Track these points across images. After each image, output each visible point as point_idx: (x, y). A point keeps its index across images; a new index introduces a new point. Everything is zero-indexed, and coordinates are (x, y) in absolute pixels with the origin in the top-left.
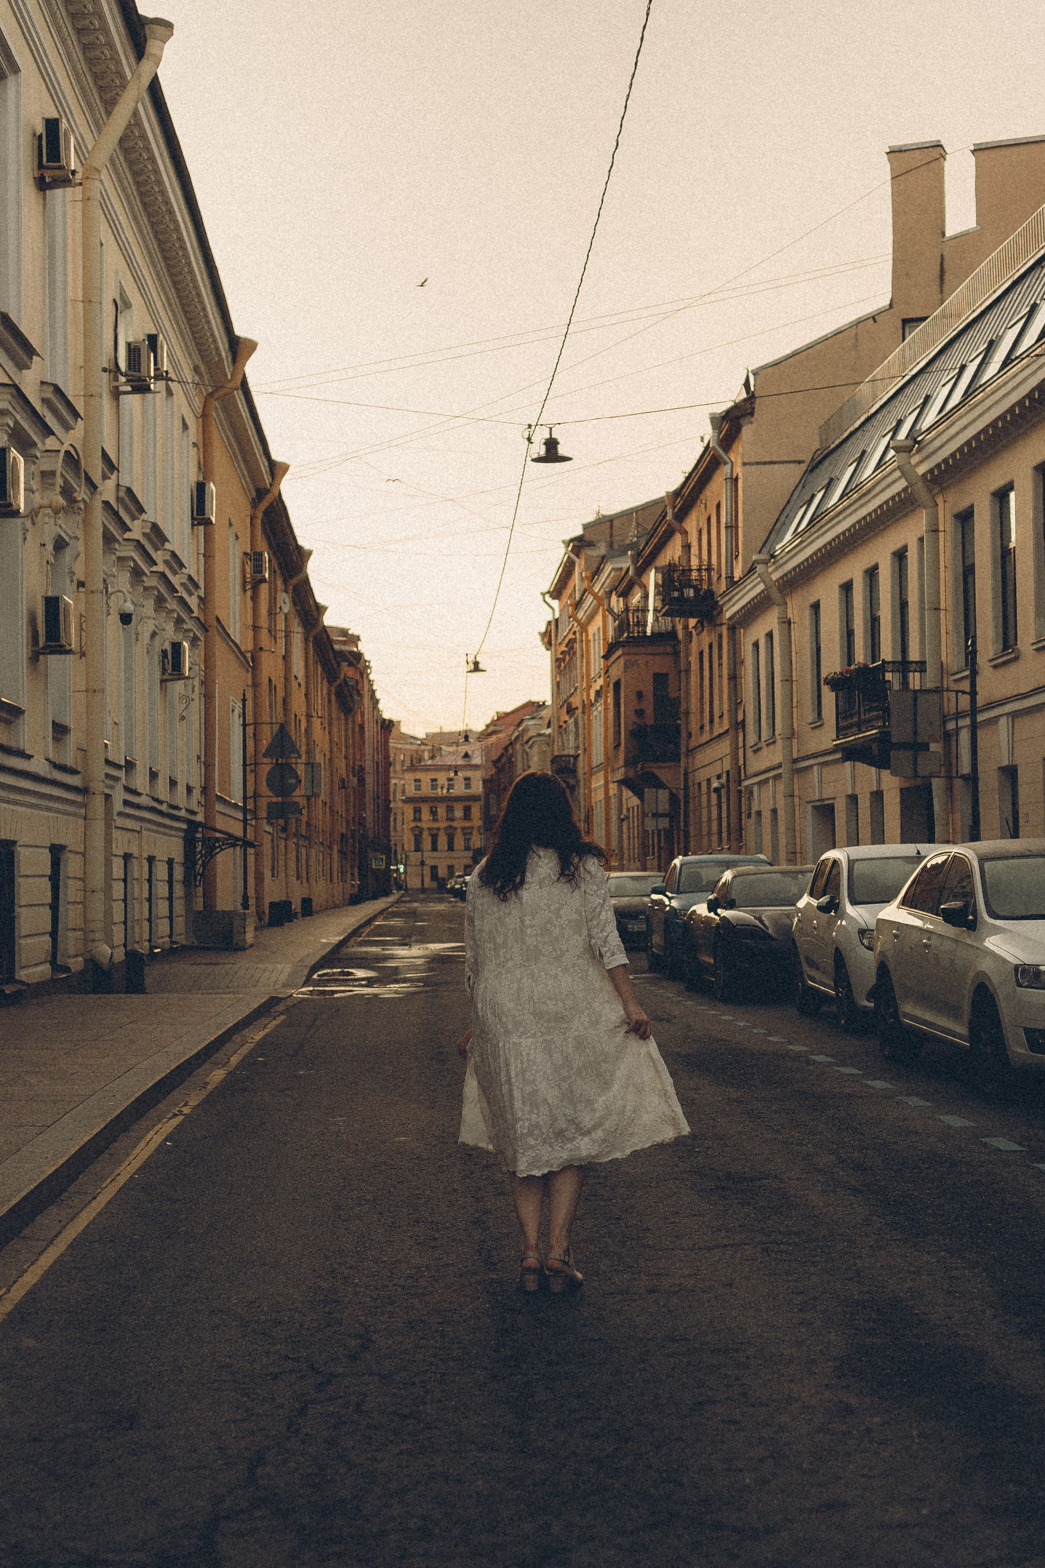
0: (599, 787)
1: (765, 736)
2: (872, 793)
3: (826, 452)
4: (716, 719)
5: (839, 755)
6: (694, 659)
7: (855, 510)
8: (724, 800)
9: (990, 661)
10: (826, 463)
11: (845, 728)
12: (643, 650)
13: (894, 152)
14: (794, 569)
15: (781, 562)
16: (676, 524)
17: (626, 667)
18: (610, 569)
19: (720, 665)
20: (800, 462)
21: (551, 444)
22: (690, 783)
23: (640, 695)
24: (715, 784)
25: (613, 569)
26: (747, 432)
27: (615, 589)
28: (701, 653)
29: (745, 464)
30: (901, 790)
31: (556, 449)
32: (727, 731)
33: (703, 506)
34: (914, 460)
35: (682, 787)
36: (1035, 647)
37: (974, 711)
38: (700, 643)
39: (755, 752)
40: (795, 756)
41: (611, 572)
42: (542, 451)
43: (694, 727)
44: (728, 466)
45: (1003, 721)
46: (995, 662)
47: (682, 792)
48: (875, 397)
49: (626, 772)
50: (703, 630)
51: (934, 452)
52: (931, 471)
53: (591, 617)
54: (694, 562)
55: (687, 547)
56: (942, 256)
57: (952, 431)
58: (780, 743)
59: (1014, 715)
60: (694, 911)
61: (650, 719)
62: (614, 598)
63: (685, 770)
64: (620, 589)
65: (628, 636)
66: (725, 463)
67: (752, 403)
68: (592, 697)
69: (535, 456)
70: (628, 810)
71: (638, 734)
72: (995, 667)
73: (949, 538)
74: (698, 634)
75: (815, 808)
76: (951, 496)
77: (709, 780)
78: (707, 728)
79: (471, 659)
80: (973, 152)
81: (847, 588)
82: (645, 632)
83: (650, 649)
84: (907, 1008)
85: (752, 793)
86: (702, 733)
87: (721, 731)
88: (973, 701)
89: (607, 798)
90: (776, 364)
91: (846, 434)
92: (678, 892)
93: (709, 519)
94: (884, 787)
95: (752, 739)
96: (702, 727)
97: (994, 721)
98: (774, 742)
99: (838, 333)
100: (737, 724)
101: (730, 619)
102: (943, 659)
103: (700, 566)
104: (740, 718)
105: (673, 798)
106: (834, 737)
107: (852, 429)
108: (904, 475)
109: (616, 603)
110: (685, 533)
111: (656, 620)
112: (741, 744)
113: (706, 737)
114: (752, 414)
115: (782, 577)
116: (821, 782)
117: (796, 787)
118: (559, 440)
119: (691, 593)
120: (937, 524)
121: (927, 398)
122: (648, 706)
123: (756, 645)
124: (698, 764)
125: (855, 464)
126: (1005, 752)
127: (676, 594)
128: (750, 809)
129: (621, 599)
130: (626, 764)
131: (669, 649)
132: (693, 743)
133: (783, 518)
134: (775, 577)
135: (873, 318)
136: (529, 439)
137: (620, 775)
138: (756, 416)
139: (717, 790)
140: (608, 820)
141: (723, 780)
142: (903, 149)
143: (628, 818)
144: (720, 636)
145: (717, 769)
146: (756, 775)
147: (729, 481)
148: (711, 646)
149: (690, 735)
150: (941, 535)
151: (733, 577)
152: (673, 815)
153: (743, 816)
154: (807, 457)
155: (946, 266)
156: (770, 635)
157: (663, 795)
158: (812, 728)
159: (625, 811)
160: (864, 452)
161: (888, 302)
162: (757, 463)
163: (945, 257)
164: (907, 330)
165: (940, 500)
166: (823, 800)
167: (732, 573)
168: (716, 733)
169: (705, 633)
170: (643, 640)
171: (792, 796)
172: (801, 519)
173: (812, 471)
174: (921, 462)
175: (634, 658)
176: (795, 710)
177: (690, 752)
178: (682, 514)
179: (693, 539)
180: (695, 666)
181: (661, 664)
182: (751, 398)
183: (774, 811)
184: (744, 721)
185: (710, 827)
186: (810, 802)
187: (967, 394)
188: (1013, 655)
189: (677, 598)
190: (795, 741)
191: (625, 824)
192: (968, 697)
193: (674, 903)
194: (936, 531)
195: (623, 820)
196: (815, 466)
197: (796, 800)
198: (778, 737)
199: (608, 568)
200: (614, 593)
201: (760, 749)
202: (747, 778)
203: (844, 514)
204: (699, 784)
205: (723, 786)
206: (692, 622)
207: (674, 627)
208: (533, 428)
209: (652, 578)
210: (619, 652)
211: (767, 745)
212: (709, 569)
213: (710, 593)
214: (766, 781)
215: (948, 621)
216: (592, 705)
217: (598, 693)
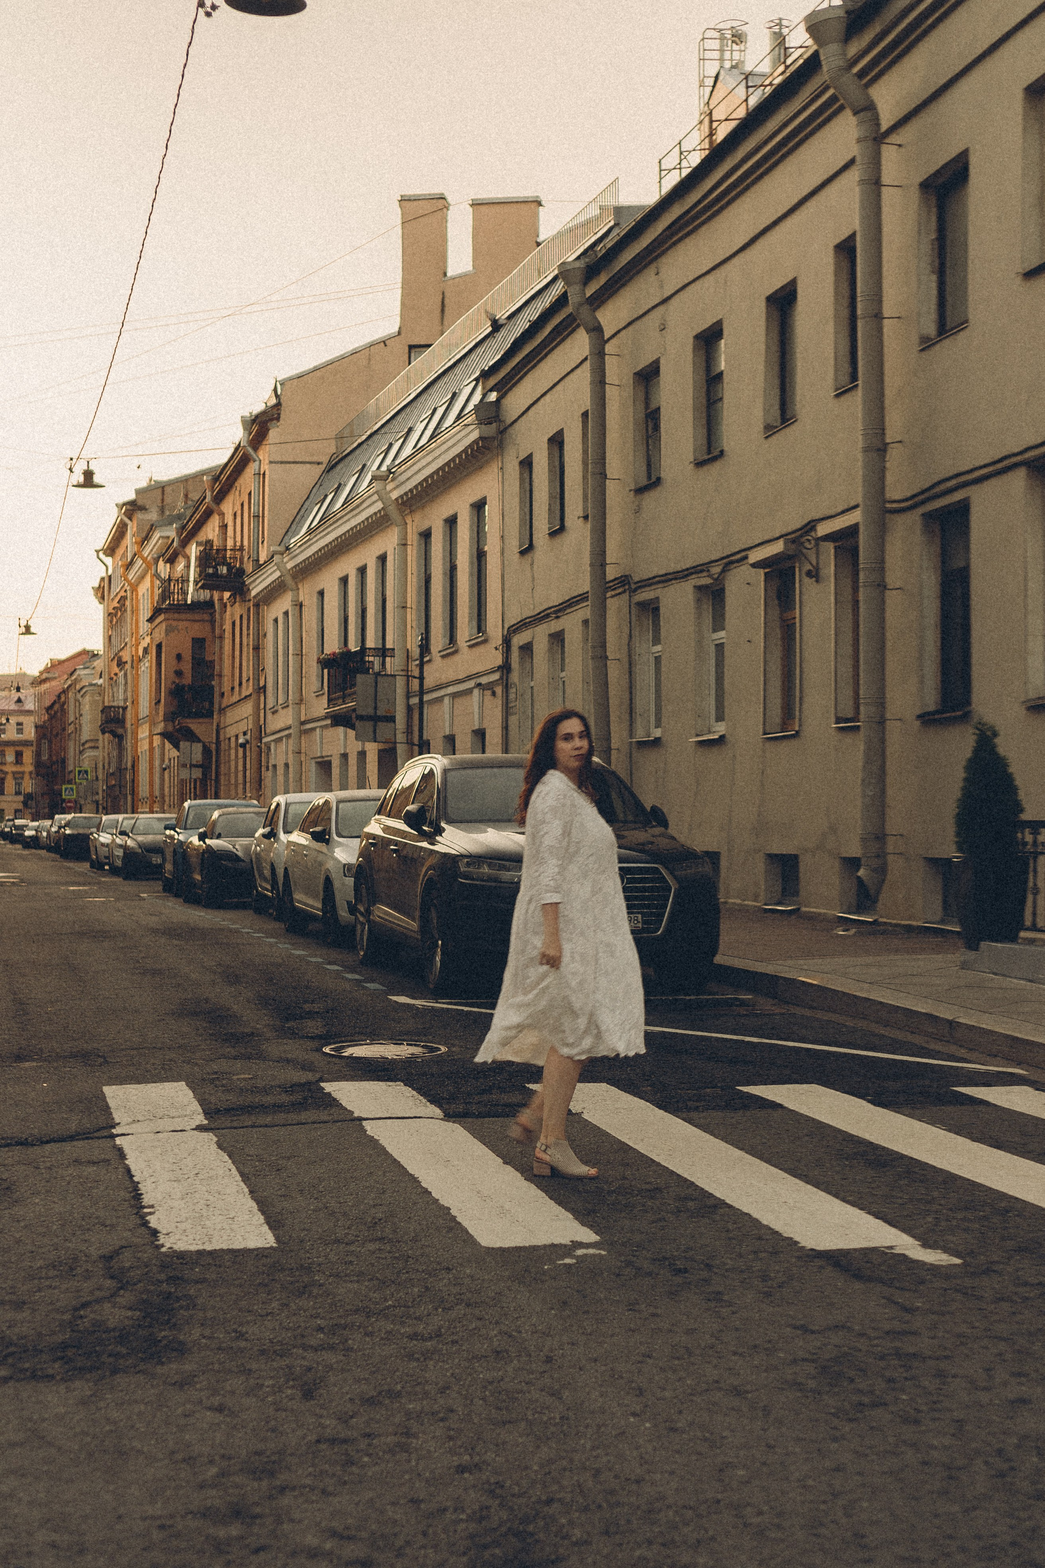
0: (144, 739)
1: (280, 702)
2: (359, 752)
3: (340, 457)
4: (244, 681)
5: (329, 722)
6: (227, 627)
7: (349, 520)
8: (248, 754)
9: (440, 652)
10: (339, 467)
11: (335, 699)
12: (183, 616)
13: (404, 200)
14: (304, 561)
15: (295, 553)
16: (214, 506)
17: (167, 632)
18: (158, 535)
19: (248, 635)
20: (319, 463)
21: (88, 475)
22: (222, 737)
23: (179, 657)
24: (241, 741)
25: (160, 537)
26: (273, 435)
27: (163, 555)
28: (234, 624)
29: (271, 462)
30: (380, 751)
31: (92, 478)
32: (250, 695)
33: (237, 493)
34: (389, 487)
35: (214, 741)
36: (468, 644)
37: (422, 692)
38: (232, 615)
39: (273, 713)
40: (303, 719)
41: (159, 539)
42: (81, 479)
43: (226, 688)
44: (257, 463)
45: (446, 700)
46: (445, 653)
47: (214, 746)
48: (378, 417)
49: (166, 726)
50: (235, 602)
51: (403, 483)
52: (401, 497)
53: (142, 577)
54: (230, 543)
55: (224, 527)
56: (443, 293)
57: (416, 468)
58: (291, 706)
59: (454, 696)
60: (191, 842)
61: (187, 680)
62: (161, 563)
63: (218, 726)
64: (167, 556)
65: (169, 604)
66: (255, 461)
67: (278, 409)
68: (141, 653)
69: (75, 483)
70: (170, 760)
71: (177, 692)
72: (443, 657)
73: (415, 552)
74: (232, 606)
75: (316, 763)
76: (417, 516)
77: (237, 736)
78: (237, 689)
79: (23, 623)
80: (472, 205)
81: (344, 580)
82: (186, 601)
83: (189, 616)
84: (297, 896)
85: (269, 749)
86: (232, 695)
87: (248, 694)
88: (421, 685)
89: (151, 749)
90: (300, 377)
91: (355, 445)
92: (185, 829)
93: (242, 505)
94: (366, 749)
95: (270, 703)
96: (233, 688)
97: (440, 700)
98: (288, 706)
99: (354, 353)
100: (260, 689)
101: (255, 597)
102: (409, 647)
103: (235, 545)
104: (262, 684)
105: (206, 751)
106: (326, 706)
107: (359, 441)
108: (381, 499)
109: (163, 569)
110: (222, 514)
111: (196, 590)
112: (262, 706)
113: (236, 698)
114: (278, 419)
115: (295, 567)
116: (322, 743)
117: (303, 745)
118: (95, 471)
119: (224, 570)
120: (406, 539)
121: (410, 430)
122: (187, 667)
123: (276, 620)
124: (229, 721)
125: (357, 475)
126: (447, 724)
127: (211, 571)
128: (268, 762)
129: (168, 565)
130: (166, 719)
131: (206, 617)
132: (225, 702)
133: (301, 513)
134: (289, 566)
135: (384, 342)
136: (71, 470)
137: (160, 728)
138: (281, 421)
139: (243, 746)
140: (151, 768)
141: (248, 737)
142: (412, 198)
143: (169, 767)
144: (249, 609)
145: (243, 727)
146: (273, 734)
147: (257, 476)
148: (241, 617)
149: (222, 695)
150: (409, 548)
151: (258, 560)
152: (205, 767)
153: (263, 769)
154: (325, 459)
155: (447, 301)
156: (286, 613)
157: (198, 748)
158: (317, 696)
159: (167, 761)
160: (364, 466)
161: (397, 329)
162: (282, 463)
163: (447, 295)
164: (412, 355)
165: (409, 520)
166: (323, 757)
167: (258, 557)
168: (243, 696)
169: (237, 604)
170: (183, 608)
171: (300, 753)
172: (313, 517)
173: (328, 472)
174: (395, 489)
175: (174, 623)
176: (304, 679)
177: (222, 710)
178: (219, 498)
179: (229, 520)
180: (228, 635)
181: (198, 630)
182: (278, 405)
183: (287, 765)
184: (265, 687)
185: (236, 776)
186: (315, 758)
187: (432, 437)
188: (453, 650)
189: (212, 574)
190: (303, 706)
191: (166, 772)
192: (417, 680)
193: (181, 837)
194: (405, 545)
195: (165, 769)
196: (331, 467)
197: (303, 755)
198: (290, 702)
199: (157, 535)
200: (161, 559)
201: (276, 711)
202: (266, 735)
203: (340, 522)
204: (229, 739)
205: (247, 742)
206: (227, 595)
207: (212, 596)
208: (74, 460)
209: (193, 550)
210: (161, 618)
211: (283, 708)
212: (242, 549)
213: (241, 572)
214: (280, 739)
215: (412, 617)
216: (140, 660)
217: (146, 650)
